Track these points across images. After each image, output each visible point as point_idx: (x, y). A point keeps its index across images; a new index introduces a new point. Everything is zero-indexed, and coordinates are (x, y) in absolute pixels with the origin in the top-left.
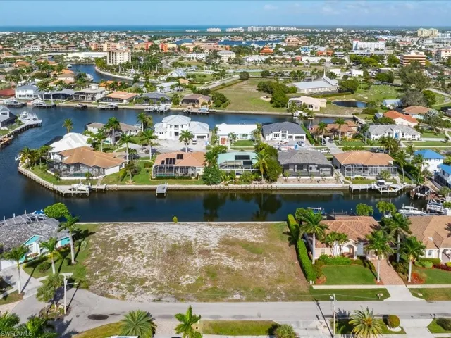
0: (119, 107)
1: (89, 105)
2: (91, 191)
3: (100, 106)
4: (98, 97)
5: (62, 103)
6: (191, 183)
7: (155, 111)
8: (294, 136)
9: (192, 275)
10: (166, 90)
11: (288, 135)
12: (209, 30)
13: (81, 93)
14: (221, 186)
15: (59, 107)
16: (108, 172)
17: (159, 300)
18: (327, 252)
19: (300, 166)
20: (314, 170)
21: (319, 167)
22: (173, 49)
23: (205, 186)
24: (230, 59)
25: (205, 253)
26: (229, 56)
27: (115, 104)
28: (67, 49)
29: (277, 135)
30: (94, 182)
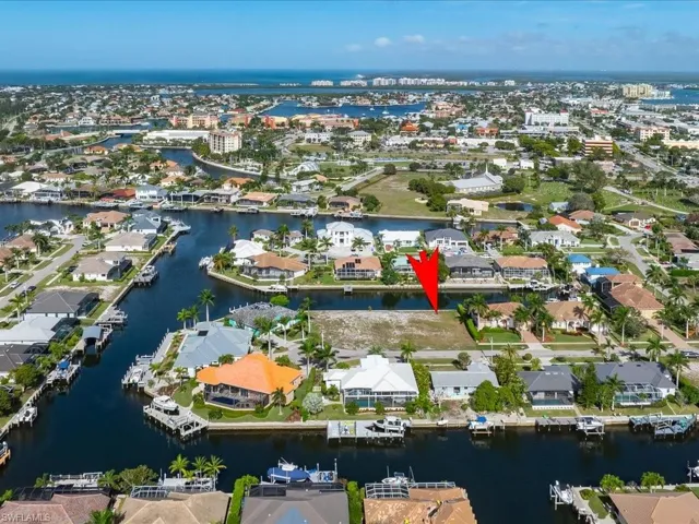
0: (261, 210)
1: (225, 209)
2: (289, 289)
3: (239, 210)
4: (234, 199)
5: (194, 206)
6: (371, 283)
7: (303, 216)
8: (457, 243)
9: (395, 339)
10: (304, 189)
11: (451, 241)
12: (315, 83)
14: (398, 286)
15: (191, 210)
16: (297, 274)
18: (488, 325)
19: (465, 270)
20: (477, 273)
21: (482, 270)
22: (283, 124)
23: (384, 286)
24: (365, 142)
25: (400, 327)
26: (363, 138)
27: (255, 207)
28: (132, 121)
29: (440, 242)
30: (288, 283)
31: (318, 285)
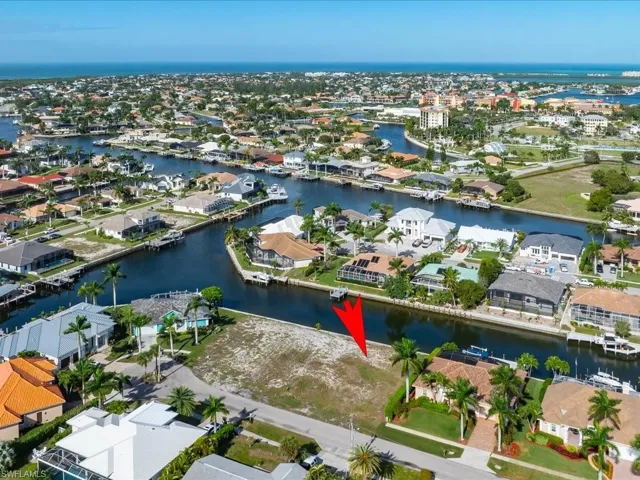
0: (386, 188)
1: (354, 182)
2: (272, 282)
3: (365, 185)
4: (367, 173)
5: (327, 177)
6: (374, 292)
7: (422, 198)
8: (560, 255)
9: (284, 381)
11: (551, 253)
12: (625, 74)
13: (349, 167)
15: (323, 181)
16: (299, 264)
17: (237, 393)
18: (430, 394)
19: (514, 296)
20: (533, 305)
21: (539, 301)
22: (529, 107)
23: (389, 299)
24: (598, 128)
25: (315, 365)
27: (379, 184)
28: (394, 100)
29: (536, 251)
30: (278, 273)
31: (312, 283)
